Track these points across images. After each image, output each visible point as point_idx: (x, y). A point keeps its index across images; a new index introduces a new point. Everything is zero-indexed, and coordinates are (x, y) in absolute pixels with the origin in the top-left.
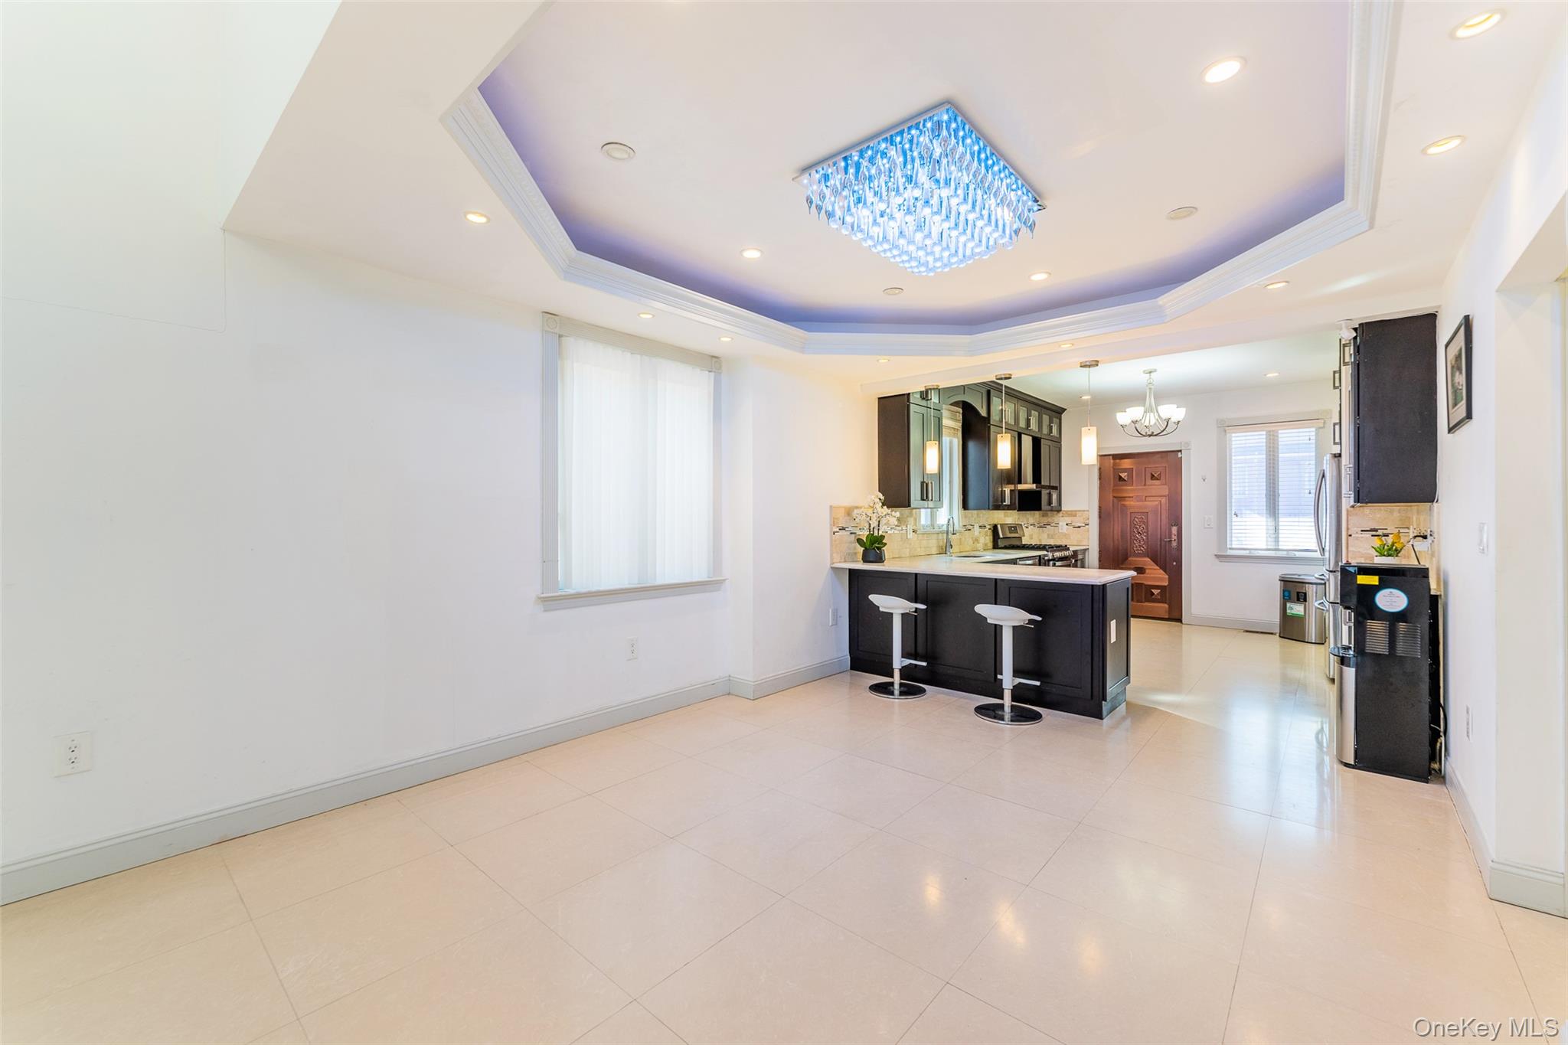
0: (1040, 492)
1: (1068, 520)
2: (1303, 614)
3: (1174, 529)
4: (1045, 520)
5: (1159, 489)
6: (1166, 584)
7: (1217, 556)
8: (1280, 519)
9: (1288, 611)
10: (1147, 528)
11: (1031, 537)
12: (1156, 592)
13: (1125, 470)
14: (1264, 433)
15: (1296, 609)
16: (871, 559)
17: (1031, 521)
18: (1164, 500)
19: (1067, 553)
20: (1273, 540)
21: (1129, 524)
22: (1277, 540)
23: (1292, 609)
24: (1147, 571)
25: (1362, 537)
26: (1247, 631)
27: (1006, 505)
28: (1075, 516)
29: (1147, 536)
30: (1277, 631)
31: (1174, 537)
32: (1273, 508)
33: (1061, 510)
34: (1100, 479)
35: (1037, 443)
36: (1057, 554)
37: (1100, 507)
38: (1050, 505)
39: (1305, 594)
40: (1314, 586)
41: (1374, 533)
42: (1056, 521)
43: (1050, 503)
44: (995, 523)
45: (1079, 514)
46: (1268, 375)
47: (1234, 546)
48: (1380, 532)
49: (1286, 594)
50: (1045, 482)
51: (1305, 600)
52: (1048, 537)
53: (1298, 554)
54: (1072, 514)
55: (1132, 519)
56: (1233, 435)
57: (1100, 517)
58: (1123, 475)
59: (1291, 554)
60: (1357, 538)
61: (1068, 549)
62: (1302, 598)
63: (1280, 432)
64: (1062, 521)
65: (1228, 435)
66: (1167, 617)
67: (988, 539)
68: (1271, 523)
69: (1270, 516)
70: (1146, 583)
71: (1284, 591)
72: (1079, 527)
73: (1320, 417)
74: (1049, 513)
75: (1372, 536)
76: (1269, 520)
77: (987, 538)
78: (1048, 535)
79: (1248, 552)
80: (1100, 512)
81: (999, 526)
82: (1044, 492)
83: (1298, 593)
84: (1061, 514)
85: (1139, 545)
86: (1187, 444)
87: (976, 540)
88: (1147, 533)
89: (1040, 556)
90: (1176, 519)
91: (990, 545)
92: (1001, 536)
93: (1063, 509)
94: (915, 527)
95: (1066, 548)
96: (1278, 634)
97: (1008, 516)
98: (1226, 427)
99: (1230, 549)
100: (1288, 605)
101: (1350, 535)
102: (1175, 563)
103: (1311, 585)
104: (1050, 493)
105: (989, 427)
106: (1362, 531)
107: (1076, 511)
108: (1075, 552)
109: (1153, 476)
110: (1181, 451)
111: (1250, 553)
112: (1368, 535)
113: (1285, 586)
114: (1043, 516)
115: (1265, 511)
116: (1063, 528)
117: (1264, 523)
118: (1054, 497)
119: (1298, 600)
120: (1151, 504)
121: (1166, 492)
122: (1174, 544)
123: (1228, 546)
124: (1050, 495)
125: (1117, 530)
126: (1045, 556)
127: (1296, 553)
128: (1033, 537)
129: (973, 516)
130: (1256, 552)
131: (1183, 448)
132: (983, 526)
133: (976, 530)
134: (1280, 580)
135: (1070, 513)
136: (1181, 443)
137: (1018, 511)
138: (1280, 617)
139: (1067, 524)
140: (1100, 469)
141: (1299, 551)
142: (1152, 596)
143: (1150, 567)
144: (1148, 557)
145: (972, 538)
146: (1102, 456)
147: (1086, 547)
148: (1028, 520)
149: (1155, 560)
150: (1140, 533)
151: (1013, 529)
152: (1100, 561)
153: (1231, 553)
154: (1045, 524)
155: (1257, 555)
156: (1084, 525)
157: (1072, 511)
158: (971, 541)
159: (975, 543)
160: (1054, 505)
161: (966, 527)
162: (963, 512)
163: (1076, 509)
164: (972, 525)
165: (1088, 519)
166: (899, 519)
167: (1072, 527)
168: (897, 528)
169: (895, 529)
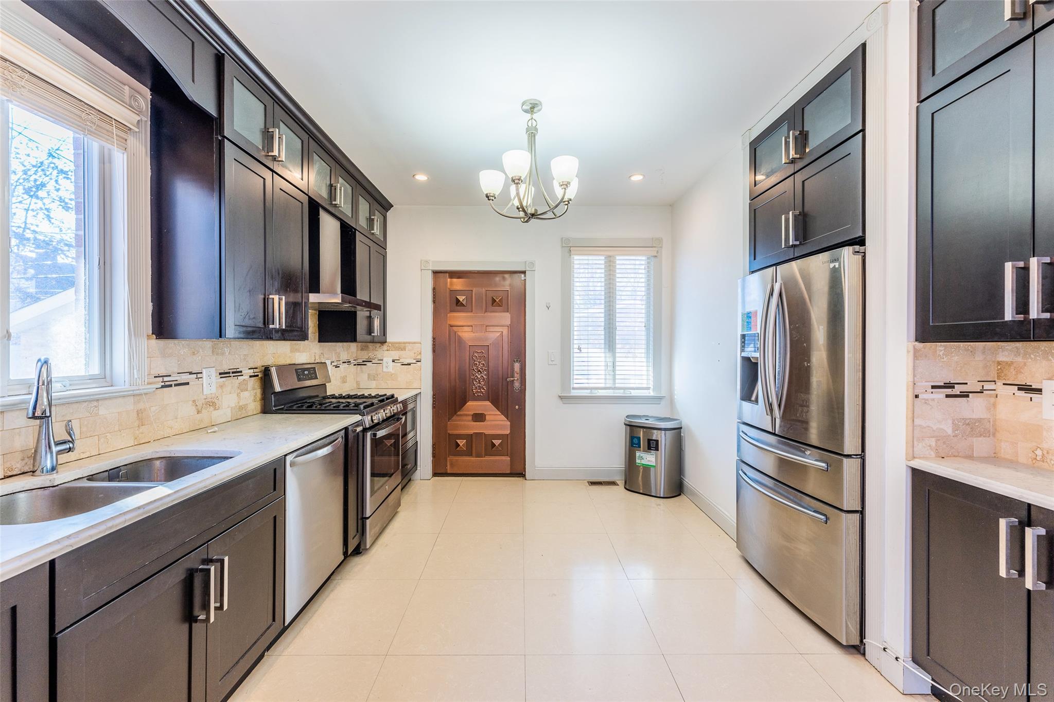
0: (354, 314)
1: (395, 354)
2: (652, 464)
3: (517, 366)
4: (364, 355)
5: (506, 317)
6: (508, 432)
7: (561, 397)
8: (617, 355)
9: (638, 461)
10: (488, 367)
11: (344, 380)
12: (497, 442)
13: (461, 292)
14: (603, 258)
15: (646, 458)
17: (344, 356)
18: (505, 331)
19: (395, 408)
20: (610, 377)
21: (468, 358)
22: (614, 378)
23: (642, 458)
24: (487, 417)
25: (933, 400)
26: (593, 483)
27: (277, 331)
28: (404, 349)
29: (488, 375)
30: (620, 479)
31: (517, 376)
32: (610, 343)
33: (386, 342)
34: (434, 302)
35: (348, 235)
36: (381, 415)
37: (434, 339)
38: (370, 334)
39: (657, 441)
40: (663, 432)
41: (949, 391)
42: (380, 357)
43: (370, 331)
44: (269, 363)
45: (409, 347)
46: (632, 178)
47: (576, 386)
48: (957, 390)
49: (633, 441)
50: (362, 294)
51: (657, 449)
52: (369, 378)
53: (634, 393)
54: (400, 347)
55: (472, 354)
56: (576, 257)
57: (434, 351)
58: (461, 298)
59: (627, 393)
60: (926, 402)
61: (397, 401)
62: (652, 445)
63: (617, 258)
64: (386, 355)
65: (572, 256)
66: (509, 472)
67: (251, 395)
68: (610, 359)
69: (609, 350)
70: (487, 432)
71: (630, 438)
72: (409, 364)
73: (654, 245)
74: (370, 345)
75: (947, 396)
76: (608, 355)
77: (246, 394)
78: (369, 375)
80: (434, 345)
81: (273, 371)
82: (362, 314)
83: (649, 441)
84: (385, 347)
85: (479, 383)
86: (532, 264)
87: (212, 404)
88: (488, 371)
89: (346, 429)
90: (519, 352)
91: (252, 406)
92: (278, 389)
93: (387, 341)
95: (394, 399)
96: (621, 483)
97: (298, 350)
98: (569, 247)
99: (574, 388)
100: (638, 454)
101: (917, 396)
102: (517, 407)
103: (659, 432)
104: (370, 317)
105: (221, 144)
106: (933, 387)
107: (404, 343)
108: (404, 403)
109: (494, 301)
110: (524, 272)
111: (591, 393)
112: (940, 394)
113: (631, 432)
114: (362, 349)
116: (388, 366)
117: (603, 359)
118: (377, 323)
119: (649, 448)
120: (493, 335)
121: (508, 322)
122: (517, 385)
123: (571, 386)
124: (370, 319)
125: (455, 366)
126: (358, 424)
127: (632, 391)
128: (348, 379)
129: (194, 354)
130: (596, 391)
131: (528, 269)
132: (229, 373)
133: (210, 383)
134: (625, 424)
135: (397, 345)
136: (526, 262)
137: (319, 342)
138: (625, 465)
139: (393, 361)
140: (434, 289)
141: (634, 389)
142: (493, 448)
143: (489, 413)
144: (489, 400)
145: (194, 401)
146: (436, 273)
147: (418, 391)
148: (338, 355)
149: (496, 402)
150: (479, 371)
151: (306, 372)
152: (434, 407)
153: (574, 393)
154: (363, 361)
155: (598, 394)
156: (414, 361)
157: (399, 343)
158: (188, 410)
159: (204, 411)
160: (375, 334)
161: (166, 379)
162: (155, 343)
163: (405, 341)
164: (191, 373)
165: (420, 353)
167: (399, 364)
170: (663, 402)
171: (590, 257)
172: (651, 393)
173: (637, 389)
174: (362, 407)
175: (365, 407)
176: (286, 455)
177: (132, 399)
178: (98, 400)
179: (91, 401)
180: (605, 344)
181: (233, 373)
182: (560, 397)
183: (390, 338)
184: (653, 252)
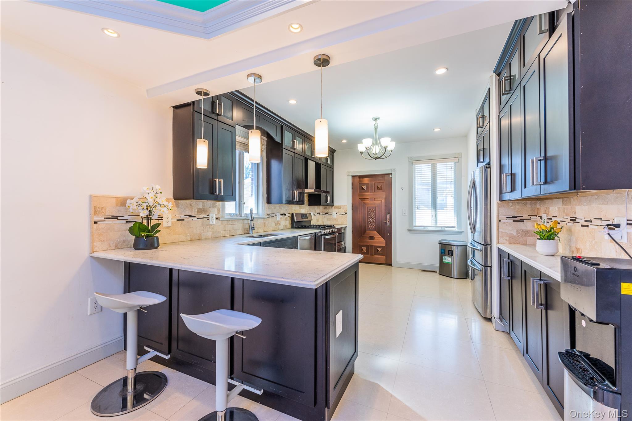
0: (320, 195)
1: (337, 211)
2: (451, 262)
3: (388, 216)
4: (326, 211)
5: (383, 194)
6: (384, 245)
7: (409, 230)
8: (438, 211)
9: (444, 260)
10: (375, 216)
12: (380, 249)
13: (364, 184)
14: (430, 165)
15: (448, 259)
16: (141, 247)
17: (318, 211)
18: (383, 201)
19: (334, 230)
20: (434, 221)
21: (366, 213)
22: (436, 222)
23: (445, 259)
24: (375, 238)
25: (507, 222)
26: (423, 271)
27: (296, 201)
28: (340, 208)
29: (375, 220)
30: (438, 270)
31: (388, 220)
32: (434, 206)
33: (333, 206)
34: (353, 189)
35: (318, 167)
36: (327, 231)
37: (353, 204)
38: (327, 203)
39: (452, 251)
40: (456, 247)
41: (515, 219)
42: (331, 212)
43: (327, 201)
44: (293, 212)
45: (342, 207)
46: (435, 130)
47: (416, 225)
48: (518, 219)
49: (443, 251)
50: (323, 188)
51: (452, 255)
53: (447, 229)
54: (339, 207)
55: (368, 210)
56: (416, 166)
57: (353, 209)
58: (364, 187)
59: (443, 229)
60: (504, 223)
61: (335, 227)
62: (450, 253)
63: (438, 164)
64: (334, 211)
65: (413, 165)
66: (385, 263)
67: (288, 222)
68: (434, 213)
69: (433, 208)
70: (375, 245)
71: (441, 249)
72: (342, 215)
73: (457, 157)
74: (327, 207)
75: (514, 221)
76: (433, 211)
77: (287, 222)
78: (327, 219)
79: (423, 228)
80: (353, 207)
81: (294, 214)
82: (323, 195)
83: (449, 251)
84: (333, 208)
85: (371, 225)
86: (395, 170)
87: (279, 223)
88: (375, 218)
89: (315, 233)
90: (389, 211)
91: (289, 226)
92: (296, 221)
93: (334, 205)
94: (219, 216)
95: (332, 227)
96: (438, 272)
97: (302, 208)
98: (413, 161)
99: (415, 226)
100: (444, 257)
101: (500, 221)
102: (388, 234)
103: (454, 246)
104: (327, 196)
105: (282, 150)
106: (507, 218)
107: (341, 206)
108: (339, 229)
109: (378, 187)
110: (391, 174)
111: (424, 228)
112: (511, 221)
113: (441, 247)
114: (325, 209)
115: (430, 206)
116: (335, 216)
117: (431, 213)
118: (329, 198)
119: (449, 254)
120: (378, 202)
121: (384, 196)
122: (388, 224)
123: (414, 225)
124: (326, 197)
125: (361, 216)
126: (319, 232)
127: (446, 228)
128: (319, 220)
129: (275, 208)
130: (427, 228)
131: (392, 172)
133: (278, 217)
134: (439, 243)
135: (338, 207)
136: (392, 169)
137: (309, 205)
138: (439, 264)
139: (336, 213)
140: (353, 183)
141: (446, 227)
142: (378, 252)
143: (376, 236)
144: (376, 231)
145: (275, 222)
146: (353, 176)
147: (346, 226)
148: (316, 211)
149: (379, 232)
150: (372, 218)
151: (304, 216)
152: (352, 233)
153: (415, 228)
154: (325, 214)
155: (428, 229)
156: (344, 213)
157: (339, 206)
158: (273, 224)
159: (277, 225)
160: (329, 202)
161: (269, 215)
162: (267, 205)
163: (341, 205)
164: (274, 214)
165: (347, 210)
166: (200, 209)
167: (339, 215)
168: (197, 216)
169: (195, 217)
170: (463, 234)
171: (423, 165)
172: (455, 229)
173: (448, 227)
174: (321, 227)
175: (322, 228)
176: (298, 236)
177: (263, 220)
179: (257, 219)
180: (431, 205)
181: (284, 215)
182: (408, 230)
184: (456, 160)
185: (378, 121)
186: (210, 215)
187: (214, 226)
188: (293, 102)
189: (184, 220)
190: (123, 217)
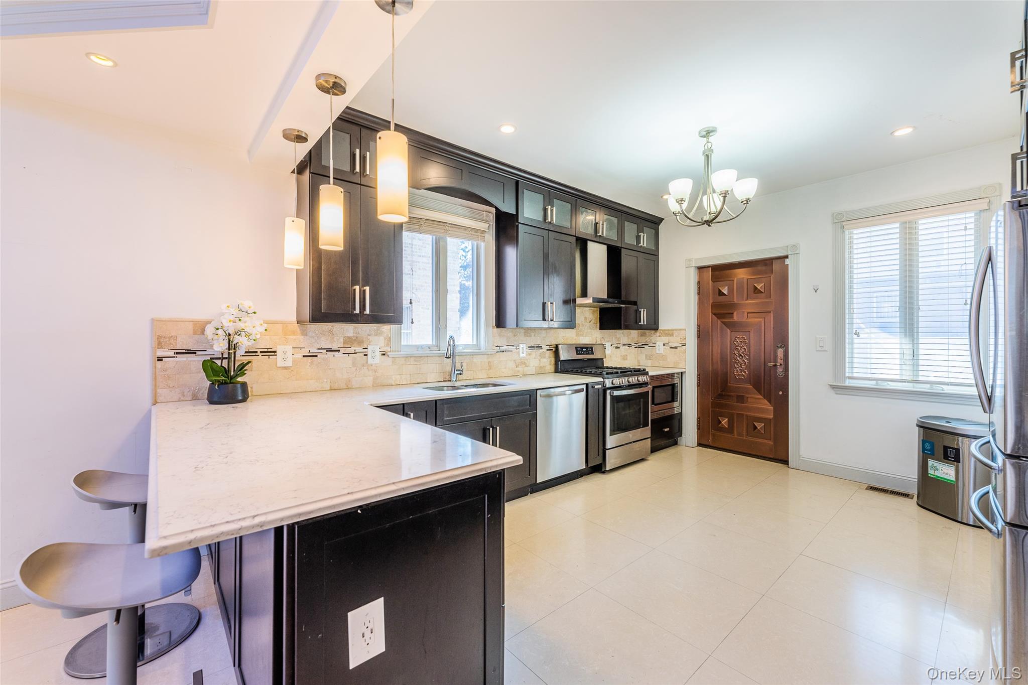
0: (620, 309)
1: (665, 339)
2: (953, 479)
3: (780, 352)
4: (643, 340)
5: (767, 304)
6: (770, 417)
7: (833, 387)
8: (921, 341)
9: (930, 472)
10: (749, 351)
11: (623, 358)
12: (759, 426)
14: (897, 225)
15: (944, 471)
17: (625, 340)
18: (769, 317)
19: (642, 379)
20: (911, 367)
21: (729, 345)
22: (915, 366)
23: (936, 469)
24: (749, 400)
26: (872, 488)
28: (672, 335)
29: (749, 359)
30: (914, 492)
31: (780, 362)
32: (910, 326)
33: (658, 329)
34: (699, 294)
35: (614, 255)
36: (622, 381)
37: (699, 326)
38: (638, 324)
39: (957, 451)
42: (653, 341)
43: (637, 320)
45: (676, 333)
46: (898, 134)
47: (855, 375)
49: (928, 446)
50: (627, 297)
51: (957, 459)
52: (646, 358)
53: (948, 389)
54: (669, 333)
55: (733, 339)
56: (855, 231)
57: (698, 337)
58: (724, 289)
59: (938, 389)
61: (647, 373)
62: (952, 455)
63: (920, 222)
64: (658, 340)
65: (847, 232)
66: (771, 456)
67: (548, 361)
68: (908, 346)
69: (906, 335)
70: (749, 414)
71: (924, 442)
72: (676, 348)
73: (984, 196)
74: (647, 332)
76: (904, 341)
77: (544, 360)
78: (646, 355)
79: (874, 382)
80: (699, 332)
82: (626, 309)
83: (946, 448)
84: (658, 333)
85: (740, 370)
86: (795, 247)
87: (523, 363)
88: (749, 355)
89: (587, 385)
90: (782, 339)
92: (563, 358)
94: (387, 349)
95: (643, 372)
96: (914, 499)
98: (843, 222)
99: (850, 378)
100: (931, 462)
102: (781, 393)
103: (966, 439)
104: (637, 310)
105: (517, 226)
107: (672, 330)
108: (661, 378)
109: (756, 288)
110: (787, 257)
111: (877, 384)
113: (925, 435)
114: (641, 336)
115: (898, 330)
116: (660, 349)
117: (898, 346)
118: (646, 313)
119: (946, 457)
120: (754, 321)
121: (772, 308)
122: (780, 370)
123: (847, 375)
124: (636, 312)
125: (717, 350)
126: (598, 383)
127: (945, 387)
128: (628, 358)
129: (515, 336)
130: (885, 383)
131: (789, 253)
132: (534, 347)
133: (523, 351)
134: (918, 425)
135: (667, 332)
136: (787, 246)
137: (600, 329)
138: (918, 476)
139: (664, 345)
140: (699, 282)
141: (948, 385)
142: (755, 430)
143: (750, 396)
144: (750, 384)
145: (514, 361)
146: (700, 268)
147: (683, 370)
148: (619, 339)
149: (759, 387)
150: (741, 355)
151: (584, 350)
152: (698, 386)
153: (848, 383)
154: (643, 345)
155: (888, 387)
156: (680, 345)
157: (668, 330)
158: (511, 365)
159: (520, 366)
160: (642, 323)
161: (502, 348)
162: (496, 330)
163: (674, 328)
164: (513, 346)
165: (685, 338)
166: (349, 338)
167: (669, 347)
168: (342, 350)
169: (339, 351)
173: (951, 385)
174: (604, 373)
175: (607, 374)
176: (537, 389)
177: (485, 356)
178: (473, 355)
179: (471, 355)
180: (900, 328)
181: (536, 347)
182: (831, 385)
183: (661, 327)
185: (711, 139)
186: (369, 347)
187: (377, 367)
188: (507, 129)
189: (316, 356)
190: (206, 351)
